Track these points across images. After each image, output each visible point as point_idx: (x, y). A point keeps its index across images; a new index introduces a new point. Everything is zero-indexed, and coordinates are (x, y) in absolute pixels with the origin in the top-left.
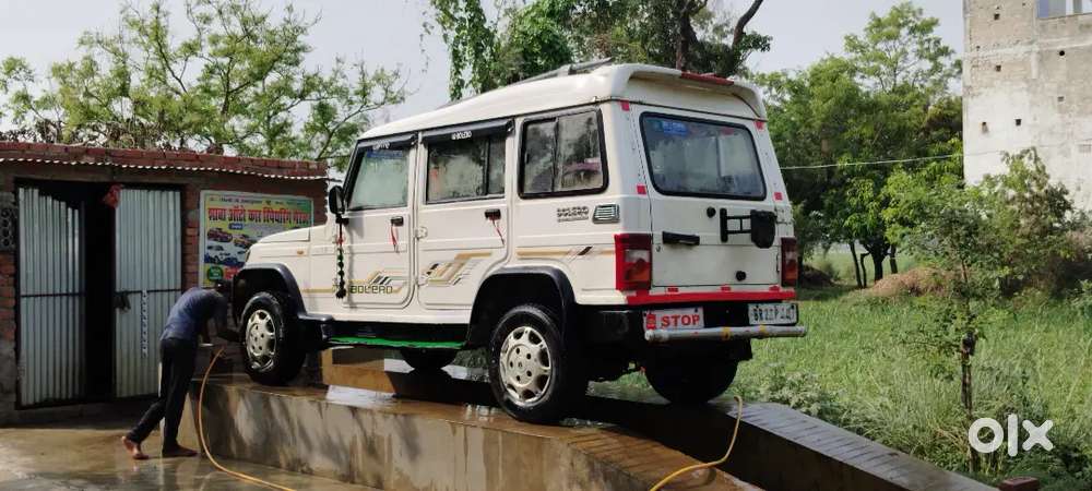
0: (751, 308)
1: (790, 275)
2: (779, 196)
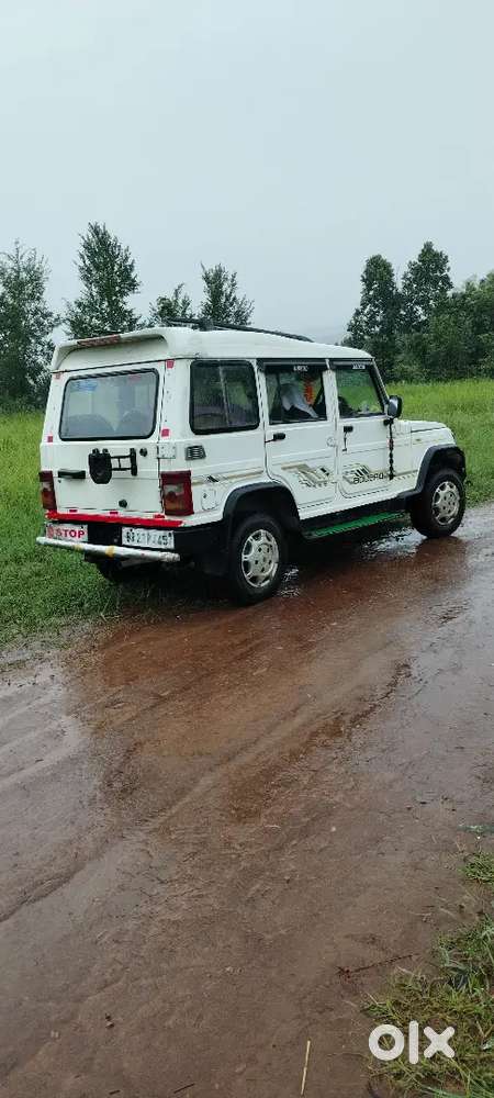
0: (125, 530)
1: (172, 506)
2: (165, 433)
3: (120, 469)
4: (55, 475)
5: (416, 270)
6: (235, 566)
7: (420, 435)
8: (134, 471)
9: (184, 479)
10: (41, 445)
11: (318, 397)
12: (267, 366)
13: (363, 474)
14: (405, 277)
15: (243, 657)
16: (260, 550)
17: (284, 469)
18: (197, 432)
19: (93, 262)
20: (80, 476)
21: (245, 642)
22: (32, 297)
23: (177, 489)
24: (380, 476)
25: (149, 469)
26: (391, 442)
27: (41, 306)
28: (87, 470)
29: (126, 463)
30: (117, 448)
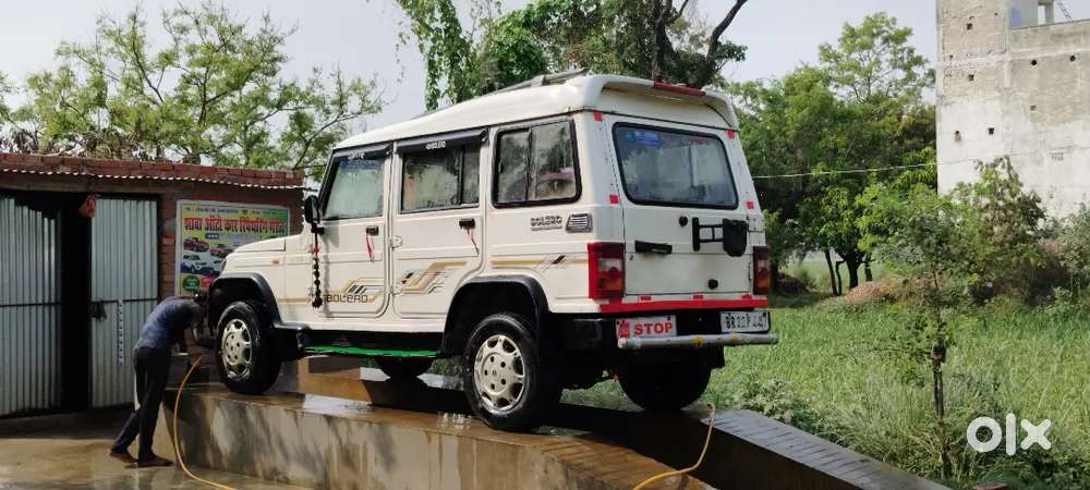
0: (723, 316)
1: (762, 284)
2: (750, 205)
4: (630, 249)
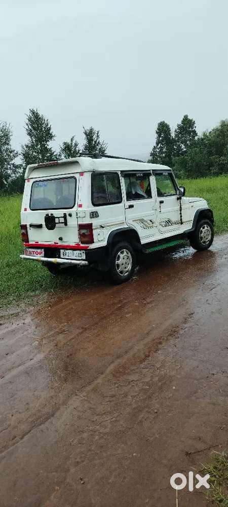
0: (62, 251)
1: (84, 239)
2: (80, 206)
3: (59, 223)
4: (28, 226)
5: (180, 127)
6: (113, 266)
7: (192, 204)
8: (66, 223)
9: (89, 227)
10: (21, 212)
11: (148, 187)
12: (125, 174)
13: (168, 222)
14: (176, 131)
15: (120, 309)
16: (124, 259)
17: (133, 221)
18: (94, 205)
19: (32, 127)
20: (40, 226)
21: (121, 301)
22: (5, 143)
23: (86, 232)
24: (176, 223)
25: (73, 222)
26: (181, 207)
27: (9, 147)
28: (44, 224)
29: (62, 220)
30: (58, 213)
